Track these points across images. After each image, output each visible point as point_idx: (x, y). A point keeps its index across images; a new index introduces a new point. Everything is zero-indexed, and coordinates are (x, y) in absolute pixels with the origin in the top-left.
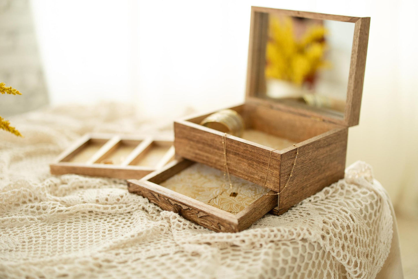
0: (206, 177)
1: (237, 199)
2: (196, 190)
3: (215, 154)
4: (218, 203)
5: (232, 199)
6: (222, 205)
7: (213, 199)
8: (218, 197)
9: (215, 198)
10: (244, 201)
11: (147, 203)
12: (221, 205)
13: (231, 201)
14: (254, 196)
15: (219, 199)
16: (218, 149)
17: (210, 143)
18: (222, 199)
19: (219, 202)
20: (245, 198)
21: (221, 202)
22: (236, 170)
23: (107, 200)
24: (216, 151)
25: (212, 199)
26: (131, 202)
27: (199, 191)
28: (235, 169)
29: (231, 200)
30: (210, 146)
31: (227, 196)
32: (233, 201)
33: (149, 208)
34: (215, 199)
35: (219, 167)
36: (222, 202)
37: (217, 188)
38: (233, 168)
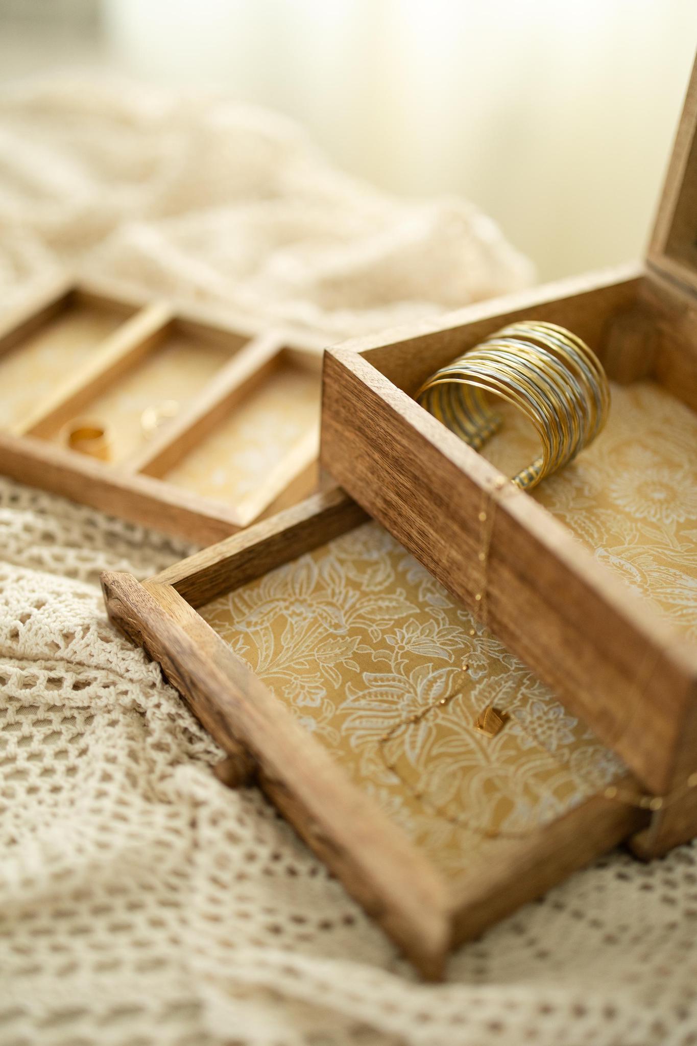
0: (412, 592)
1: (498, 748)
2: (356, 656)
3: (452, 538)
4: (417, 751)
5: (478, 742)
6: (431, 767)
7: (408, 722)
8: (430, 715)
9: (417, 720)
10: (522, 765)
11: (153, 685)
12: (426, 765)
13: (471, 752)
14: (568, 746)
15: (430, 730)
16: (464, 526)
17: (436, 488)
18: (443, 733)
19: (423, 747)
20: (532, 751)
21: (430, 750)
22: (518, 632)
23: (15, 635)
24: (456, 528)
25: (399, 726)
26: (97, 668)
27: (366, 663)
28: (512, 626)
29: (473, 745)
30: (438, 501)
31: (464, 724)
32: (480, 756)
33: (156, 710)
34: (412, 726)
35: (460, 591)
36: (435, 752)
37: (439, 664)
38: (505, 620)
